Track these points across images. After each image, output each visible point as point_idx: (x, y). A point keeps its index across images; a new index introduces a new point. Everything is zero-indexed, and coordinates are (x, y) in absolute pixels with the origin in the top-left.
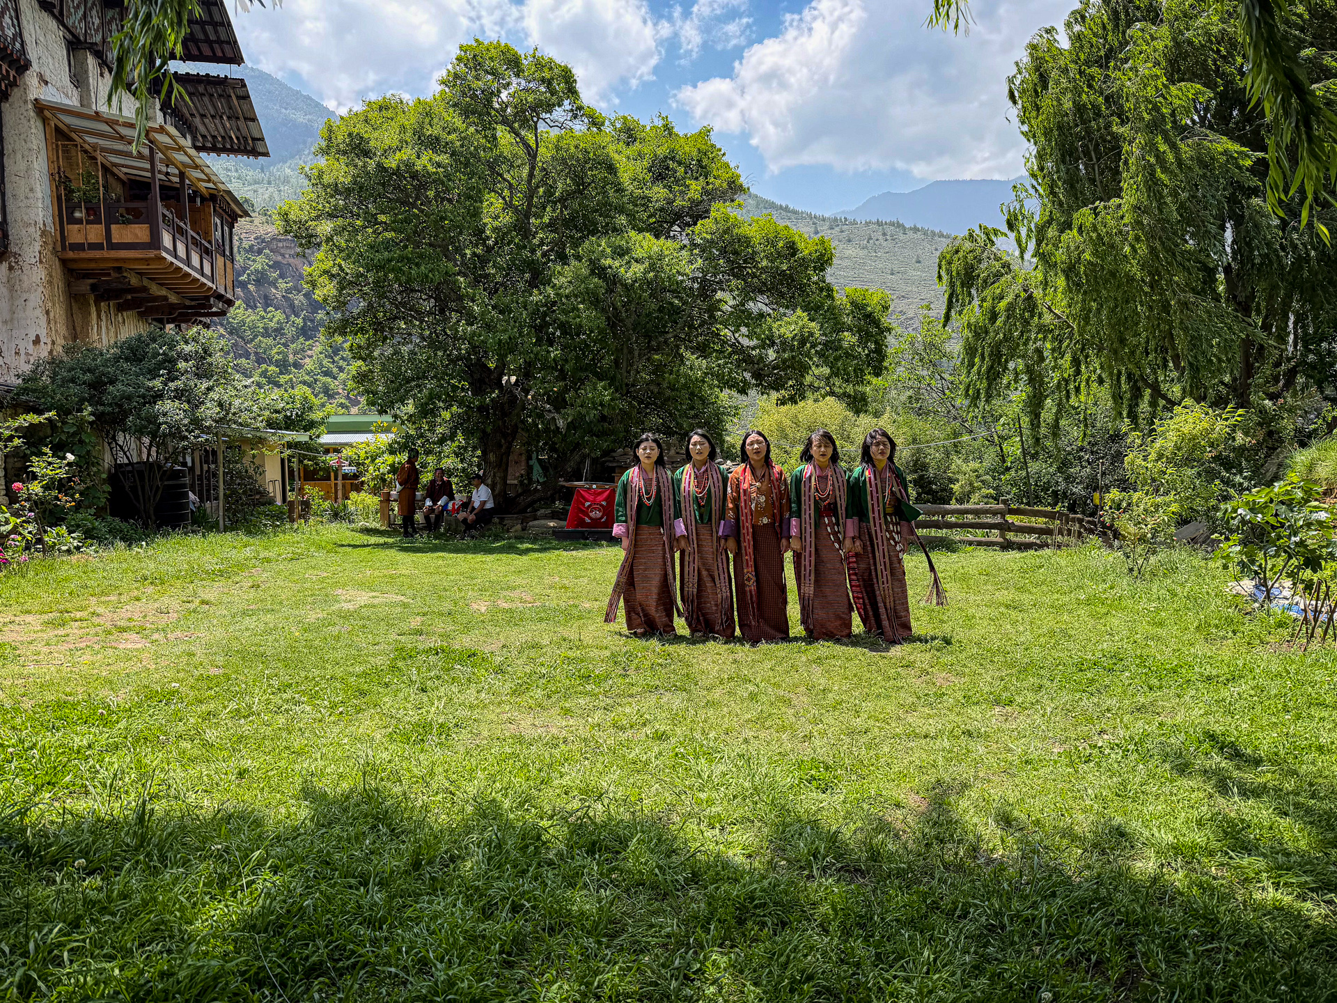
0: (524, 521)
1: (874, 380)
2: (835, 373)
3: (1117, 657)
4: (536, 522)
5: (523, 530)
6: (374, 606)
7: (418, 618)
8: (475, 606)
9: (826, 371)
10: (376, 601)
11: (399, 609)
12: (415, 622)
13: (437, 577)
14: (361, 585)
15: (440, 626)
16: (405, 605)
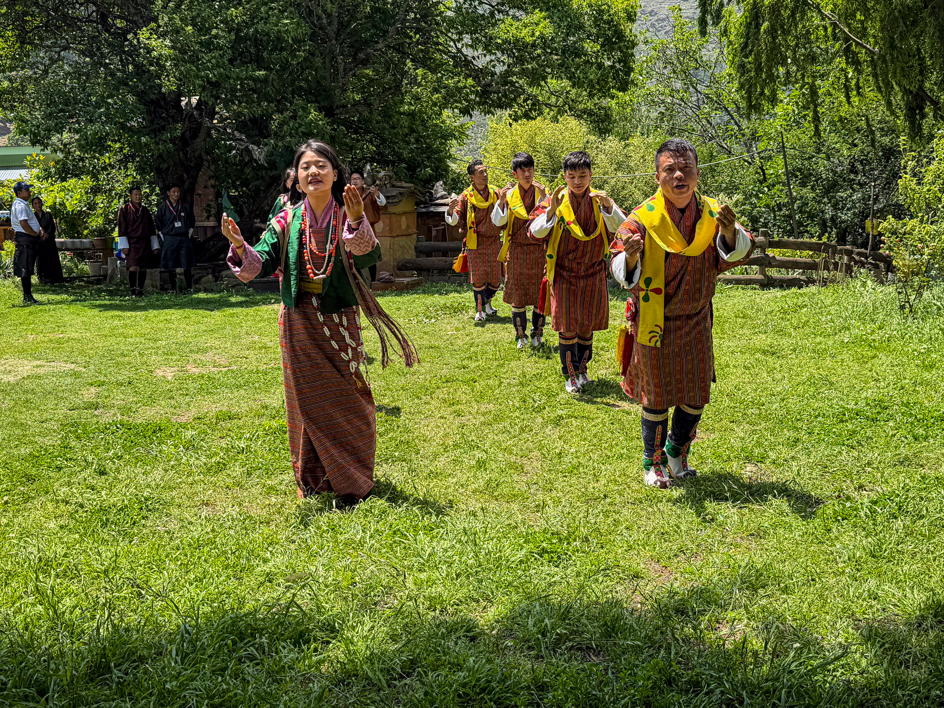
1: (620, 95)
3: (881, 406)
5: (215, 280)
6: (39, 377)
7: (93, 390)
8: (159, 373)
10: (41, 371)
11: (69, 380)
12: (89, 394)
13: (113, 340)
14: (22, 352)
15: (119, 397)
16: (76, 375)
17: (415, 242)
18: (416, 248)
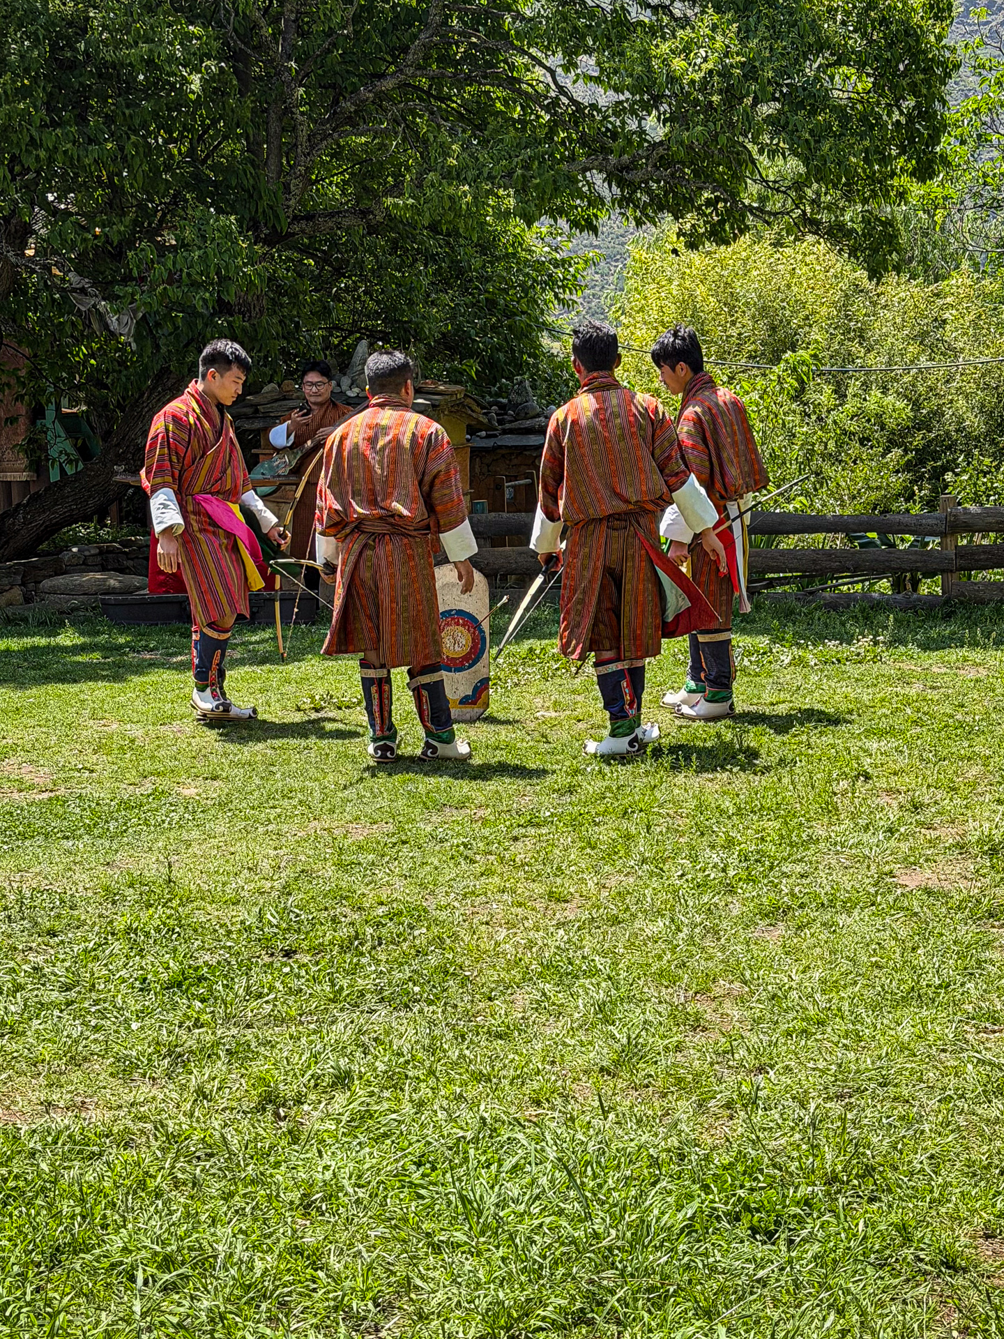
0: (30, 579)
1: (916, 190)
2: (817, 172)
4: (60, 580)
5: (28, 600)
9: (794, 166)
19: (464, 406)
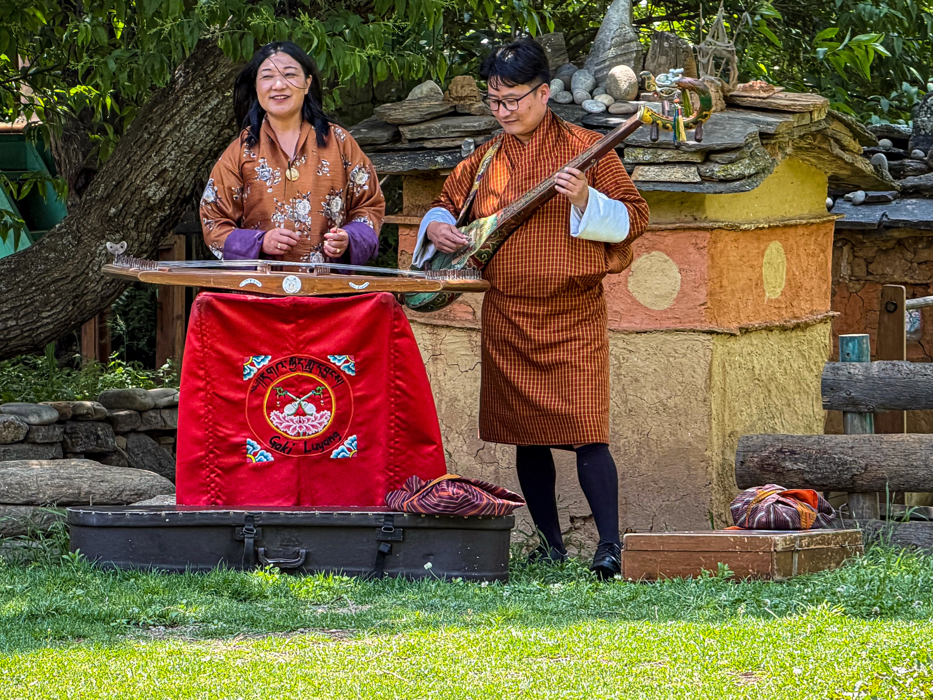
17: (822, 361)
18: (828, 388)
19: (826, 137)
